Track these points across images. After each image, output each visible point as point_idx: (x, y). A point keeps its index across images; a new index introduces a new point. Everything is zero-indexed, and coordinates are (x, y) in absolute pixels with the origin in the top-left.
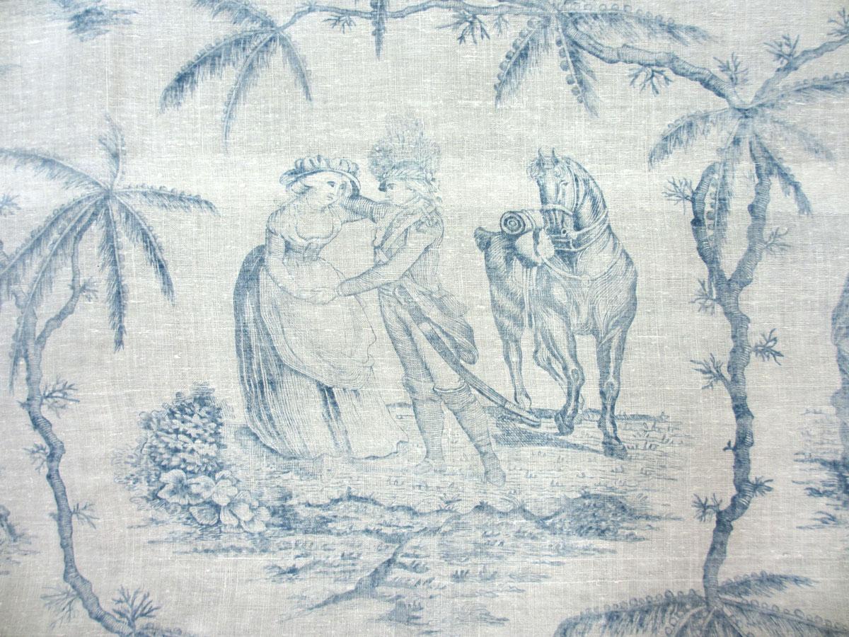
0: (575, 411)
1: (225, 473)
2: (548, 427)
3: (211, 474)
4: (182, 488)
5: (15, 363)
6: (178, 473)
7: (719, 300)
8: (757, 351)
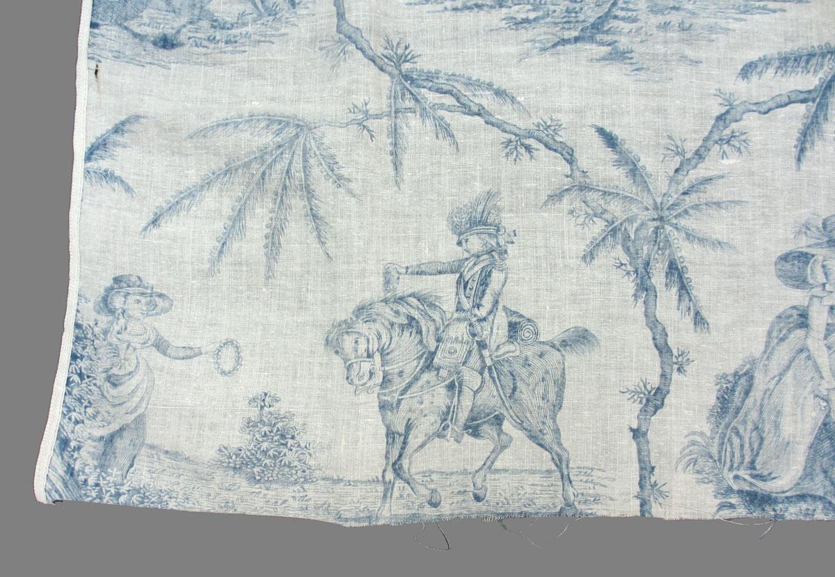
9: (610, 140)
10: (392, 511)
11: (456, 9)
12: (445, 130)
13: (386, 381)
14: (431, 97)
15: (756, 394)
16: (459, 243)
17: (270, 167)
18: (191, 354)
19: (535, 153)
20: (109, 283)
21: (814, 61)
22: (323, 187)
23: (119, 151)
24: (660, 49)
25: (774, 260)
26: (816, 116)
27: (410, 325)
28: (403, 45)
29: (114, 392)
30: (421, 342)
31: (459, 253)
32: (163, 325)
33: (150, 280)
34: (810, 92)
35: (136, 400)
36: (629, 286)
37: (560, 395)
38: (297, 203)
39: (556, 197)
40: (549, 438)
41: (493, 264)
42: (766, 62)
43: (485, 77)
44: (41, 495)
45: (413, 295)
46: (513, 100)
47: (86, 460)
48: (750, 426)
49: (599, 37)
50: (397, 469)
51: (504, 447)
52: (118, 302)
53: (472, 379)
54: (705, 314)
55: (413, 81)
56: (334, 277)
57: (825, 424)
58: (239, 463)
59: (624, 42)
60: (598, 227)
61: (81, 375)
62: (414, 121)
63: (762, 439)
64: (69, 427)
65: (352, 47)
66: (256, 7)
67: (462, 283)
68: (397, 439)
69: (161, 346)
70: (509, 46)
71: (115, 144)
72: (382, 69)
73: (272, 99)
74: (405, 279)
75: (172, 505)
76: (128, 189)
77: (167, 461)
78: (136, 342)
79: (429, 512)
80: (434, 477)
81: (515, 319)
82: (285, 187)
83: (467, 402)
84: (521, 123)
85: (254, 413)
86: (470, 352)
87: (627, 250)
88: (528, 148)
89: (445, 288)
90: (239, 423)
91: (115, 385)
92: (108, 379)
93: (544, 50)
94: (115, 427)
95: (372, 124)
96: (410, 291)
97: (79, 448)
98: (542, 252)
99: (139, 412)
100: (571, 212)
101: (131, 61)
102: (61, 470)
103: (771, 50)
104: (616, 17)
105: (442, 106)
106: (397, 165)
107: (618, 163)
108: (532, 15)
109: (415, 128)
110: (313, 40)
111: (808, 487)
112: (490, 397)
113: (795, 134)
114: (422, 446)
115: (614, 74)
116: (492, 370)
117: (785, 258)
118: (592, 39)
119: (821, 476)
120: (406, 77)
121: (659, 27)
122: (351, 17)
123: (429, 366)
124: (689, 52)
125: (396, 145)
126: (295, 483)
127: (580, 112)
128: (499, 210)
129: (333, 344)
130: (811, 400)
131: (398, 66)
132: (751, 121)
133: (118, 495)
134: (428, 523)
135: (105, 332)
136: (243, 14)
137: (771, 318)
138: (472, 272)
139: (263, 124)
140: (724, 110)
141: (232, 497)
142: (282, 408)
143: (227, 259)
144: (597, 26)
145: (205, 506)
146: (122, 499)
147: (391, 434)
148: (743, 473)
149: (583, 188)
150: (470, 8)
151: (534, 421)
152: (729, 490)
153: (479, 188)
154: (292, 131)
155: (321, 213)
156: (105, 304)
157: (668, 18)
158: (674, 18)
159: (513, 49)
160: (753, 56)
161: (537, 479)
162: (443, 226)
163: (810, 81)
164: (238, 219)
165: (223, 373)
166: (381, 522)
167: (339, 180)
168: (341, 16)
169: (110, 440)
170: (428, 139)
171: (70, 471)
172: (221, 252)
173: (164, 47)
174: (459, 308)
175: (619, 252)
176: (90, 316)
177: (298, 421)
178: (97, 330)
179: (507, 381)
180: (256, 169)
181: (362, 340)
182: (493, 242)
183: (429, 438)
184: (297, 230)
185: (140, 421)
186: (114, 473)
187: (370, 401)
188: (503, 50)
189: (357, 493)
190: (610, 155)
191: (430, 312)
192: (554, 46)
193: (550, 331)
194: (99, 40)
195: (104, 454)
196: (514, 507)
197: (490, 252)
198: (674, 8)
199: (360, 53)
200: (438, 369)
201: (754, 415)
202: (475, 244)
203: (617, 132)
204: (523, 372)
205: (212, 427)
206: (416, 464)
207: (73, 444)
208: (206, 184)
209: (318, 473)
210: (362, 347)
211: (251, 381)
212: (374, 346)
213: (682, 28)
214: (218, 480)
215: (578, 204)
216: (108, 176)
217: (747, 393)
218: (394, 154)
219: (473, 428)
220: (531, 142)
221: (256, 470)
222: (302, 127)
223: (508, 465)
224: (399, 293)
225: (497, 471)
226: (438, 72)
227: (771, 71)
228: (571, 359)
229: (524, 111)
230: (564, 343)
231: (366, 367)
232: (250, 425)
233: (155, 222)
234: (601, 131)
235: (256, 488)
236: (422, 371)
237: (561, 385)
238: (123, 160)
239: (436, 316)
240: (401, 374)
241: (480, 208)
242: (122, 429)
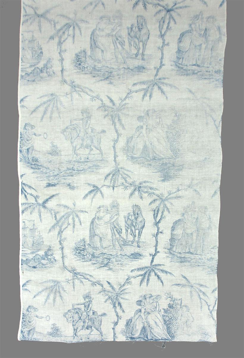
0: (134, 241)
1: (86, 250)
2: (130, 243)
3: (83, 251)
4: (79, 253)
5: (58, 235)
6: (79, 251)
7: (156, 225)
8: (160, 232)
9: (109, 283)
10: (75, 341)
11: (83, 262)
12: (82, 282)
13: (73, 321)
14: (79, 277)
15: (132, 322)
16: (84, 300)
17: (53, 288)
18: (42, 318)
19: (97, 285)
20: (28, 307)
21: (143, 269)
22: (62, 292)
23: (28, 285)
24: (117, 268)
25: (136, 301)
26: (143, 278)
27: (77, 313)
28: (74, 268)
29: (30, 324)
30: (79, 315)
31: (85, 301)
32: (37, 313)
33: (34, 306)
34: (142, 274)
35: (34, 325)
36: (112, 306)
37: (101, 323)
38: (58, 294)
39: (100, 292)
40: (99, 330)
41: (90, 303)
42: (135, 270)
43: (88, 273)
44: (19, 339)
45: (77, 308)
46: (93, 277)
47: (26, 334)
48: (131, 327)
49: (107, 266)
50: (76, 335)
51: (92, 331)
52: (29, 310)
53: (87, 321)
54: (124, 310)
55: (76, 274)
56: (64, 306)
57: (143, 327)
58: (50, 334)
59: (111, 267)
60: (107, 297)
61: (24, 321)
62: (76, 280)
63: (133, 329)
64: (23, 329)
65: (66, 269)
66: (49, 261)
67: (85, 306)
68: (75, 330)
69: (37, 316)
70: (92, 268)
71: (27, 284)
72: (71, 272)
73: (53, 277)
74: (76, 306)
75: (40, 341)
76: (30, 292)
77: (39, 334)
78: (33, 316)
79: (81, 341)
80: (81, 336)
81: (93, 312)
82: (56, 292)
83: (86, 324)
84: (94, 281)
85: (52, 326)
86: (86, 317)
87: (112, 301)
88: (95, 285)
89: (82, 307)
90: (50, 328)
91: (30, 323)
92: (29, 322)
93: (98, 268)
94: (30, 329)
95: (69, 282)
96: (77, 307)
97: (24, 332)
98: (98, 301)
99: (34, 326)
100: (102, 295)
101: (29, 270)
102: (22, 336)
103: (136, 268)
104: (110, 263)
105: (81, 278)
106: (74, 288)
107: (110, 287)
108: (96, 262)
109: (76, 281)
110: (59, 267)
111: (140, 336)
112: (90, 323)
113: (140, 281)
114: (79, 331)
115: (110, 272)
116: (90, 320)
117: (138, 301)
118: (106, 266)
119: (143, 335)
120: (75, 273)
121: (117, 264)
122: (65, 264)
123: (80, 319)
124: (122, 268)
125: (74, 284)
126: (59, 337)
127: (104, 278)
128: (91, 295)
129: (65, 316)
130: (141, 323)
131: (73, 271)
132: (132, 279)
133: (31, 339)
134: (81, 343)
135: (28, 315)
136: (47, 263)
137: (135, 311)
138: (87, 304)
139: (51, 282)
140: (128, 278)
141: (50, 339)
142: (57, 325)
143: (47, 303)
144: (107, 264)
145: (46, 341)
146: (32, 340)
147: (74, 329)
148: (130, 334)
149: (104, 291)
150: (85, 261)
151: (97, 327)
152: (128, 337)
153: (87, 291)
154: (57, 283)
155: (62, 296)
156: (27, 310)
157: (119, 263)
158: (120, 263)
159: (93, 268)
160: (133, 269)
161: (97, 336)
162: (82, 297)
163: (142, 272)
164: (48, 296)
165: (47, 320)
166: (73, 342)
167: (64, 291)
168: (64, 264)
169: (29, 331)
170: (79, 283)
171: (23, 336)
172: (46, 302)
173: (34, 268)
174: (85, 310)
175: (110, 301)
176: (25, 312)
177: (60, 328)
178: (26, 314)
179: (93, 321)
180: (51, 289)
181: (69, 315)
182: (90, 300)
183: (80, 330)
184: (58, 298)
185: (34, 328)
186: (30, 336)
187: (71, 325)
188: (91, 268)
189: (69, 338)
190: (109, 285)
191: (80, 311)
192: (100, 268)
193: (99, 313)
194: (23, 267)
195: (29, 333)
196: (94, 340)
197: (89, 301)
198: (120, 261)
199: (67, 270)
200: (82, 319)
201: (132, 326)
202: (87, 300)
203: (110, 282)
204: (95, 320)
205: (46, 329)
206: (78, 334)
207: (23, 332)
208: (43, 291)
209: (63, 335)
210: (69, 317)
211: (51, 322)
212: (71, 316)
213: (121, 264)
214: (47, 336)
215: (104, 293)
216: (26, 290)
217: (131, 322)
218: (73, 286)
219: (87, 328)
220: (96, 284)
221: (53, 335)
222: (58, 282)
223: (93, 334)
224: (75, 308)
225: (91, 335)
226: (80, 272)
227: (136, 271)
228: (103, 317)
229: (94, 278)
230: (102, 315)
231: (70, 319)
232: (52, 328)
233: (34, 297)
234: (107, 282)
235: (53, 338)
236: (79, 320)
237: (101, 322)
238: (28, 287)
239: (81, 311)
240: (76, 320)
241: (88, 295)
242: (31, 329)
